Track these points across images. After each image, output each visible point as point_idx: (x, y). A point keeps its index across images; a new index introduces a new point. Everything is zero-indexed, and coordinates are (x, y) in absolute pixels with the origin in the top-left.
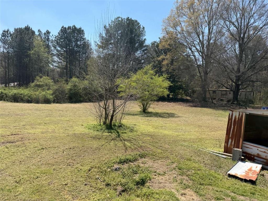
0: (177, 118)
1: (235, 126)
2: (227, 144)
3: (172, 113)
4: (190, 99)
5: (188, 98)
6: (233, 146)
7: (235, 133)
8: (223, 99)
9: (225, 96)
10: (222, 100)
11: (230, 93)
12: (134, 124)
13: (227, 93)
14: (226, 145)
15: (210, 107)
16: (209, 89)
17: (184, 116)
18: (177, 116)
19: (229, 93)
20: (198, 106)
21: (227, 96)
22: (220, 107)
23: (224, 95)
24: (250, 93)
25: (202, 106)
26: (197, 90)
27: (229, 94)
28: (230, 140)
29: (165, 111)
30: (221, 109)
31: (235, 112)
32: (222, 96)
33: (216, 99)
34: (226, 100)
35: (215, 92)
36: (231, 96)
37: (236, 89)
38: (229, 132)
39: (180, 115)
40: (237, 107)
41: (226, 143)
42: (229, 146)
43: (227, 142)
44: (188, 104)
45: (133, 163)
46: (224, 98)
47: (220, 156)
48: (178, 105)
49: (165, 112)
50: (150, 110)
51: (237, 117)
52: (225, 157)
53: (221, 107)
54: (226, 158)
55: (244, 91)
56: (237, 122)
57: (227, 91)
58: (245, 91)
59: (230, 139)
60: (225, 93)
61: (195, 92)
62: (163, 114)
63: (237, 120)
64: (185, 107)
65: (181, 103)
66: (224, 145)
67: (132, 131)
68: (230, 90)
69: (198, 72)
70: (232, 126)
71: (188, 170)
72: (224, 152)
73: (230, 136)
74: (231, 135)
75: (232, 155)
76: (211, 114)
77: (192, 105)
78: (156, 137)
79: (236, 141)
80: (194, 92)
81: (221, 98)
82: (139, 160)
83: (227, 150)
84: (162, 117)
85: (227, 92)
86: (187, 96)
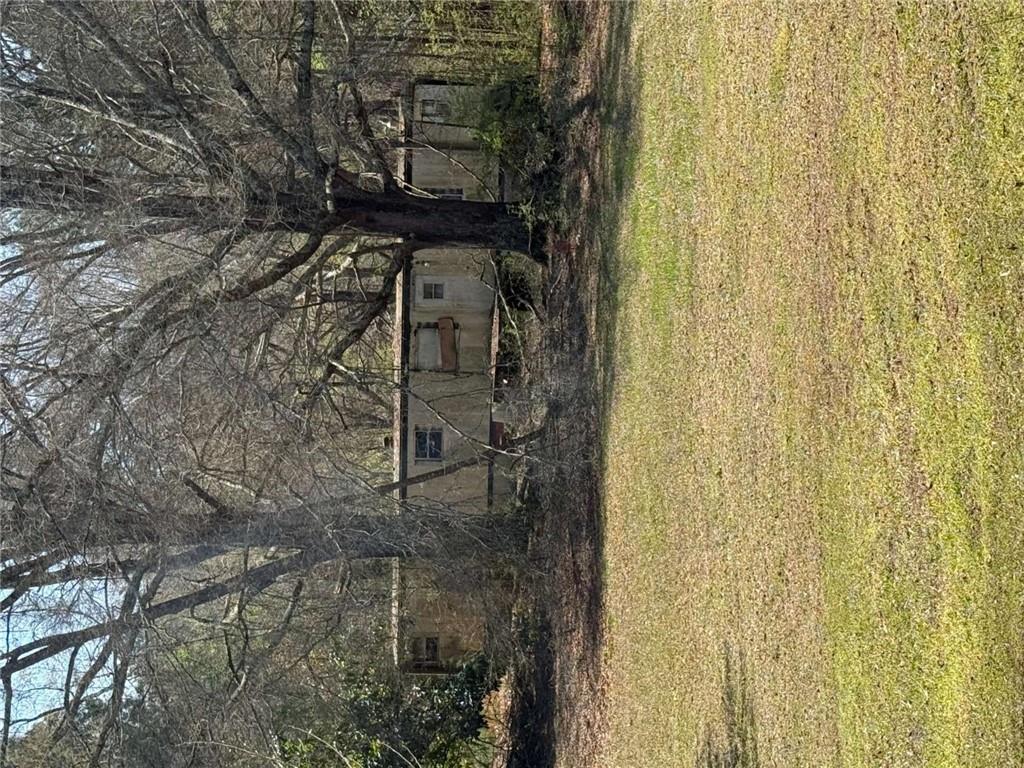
0: (749, 711)
5: (501, 700)
8: (495, 348)
9: (465, 339)
10: (508, 366)
11: (433, 292)
13: (432, 320)
15: (593, 442)
16: (396, 479)
17: (714, 648)
18: (721, 728)
20: (586, 578)
21: (461, 320)
22: (582, 349)
23: (454, 348)
24: (430, 110)
25: (590, 524)
26: (401, 620)
27: (439, 296)
30: (610, 328)
32: (463, 369)
33: (497, 420)
34: (502, 324)
35: (420, 436)
36: (459, 273)
37: (382, 217)
40: (576, 191)
55: (409, 156)
57: (414, 319)
58: (402, 150)
60: (428, 348)
61: (432, 644)
64: (601, 707)
68: (400, 277)
69: (202, 610)
76: (664, 391)
77: (579, 635)
80: (426, 658)
81: (484, 373)
85: (424, 320)
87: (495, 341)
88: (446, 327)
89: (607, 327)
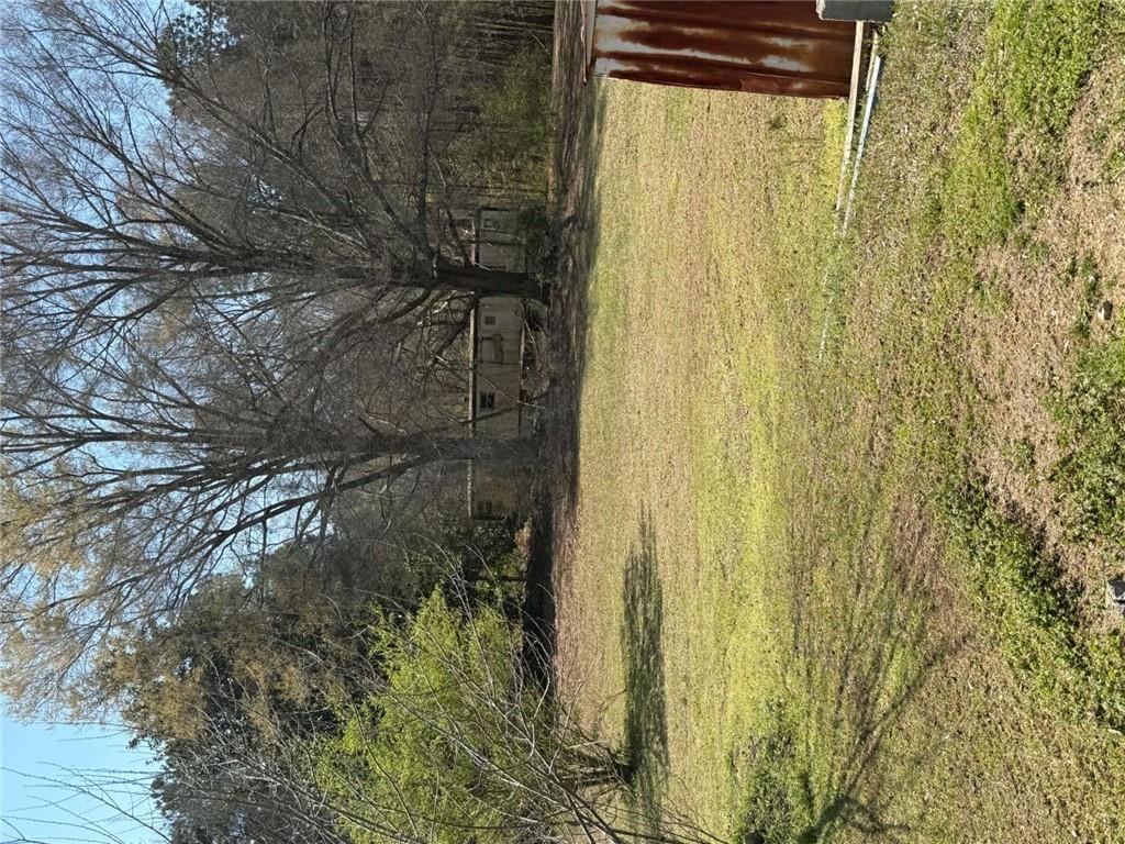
0: (653, 536)
1: (681, 35)
2: (797, 75)
3: (626, 582)
4: (534, 524)
5: (525, 534)
6: (805, 42)
7: (723, 35)
8: (522, 351)
9: (507, 346)
10: (530, 359)
11: (490, 321)
12: (724, 771)
13: (490, 335)
14: (799, 86)
16: (470, 418)
17: (635, 503)
18: (638, 544)
19: (490, 327)
20: (569, 470)
21: (505, 336)
22: (568, 350)
23: (501, 350)
24: (488, 224)
25: (572, 443)
26: (473, 492)
27: (493, 323)
28: (772, 61)
29: (614, 638)
30: (583, 338)
31: (600, 38)
32: (505, 362)
33: (523, 388)
34: (526, 338)
35: (483, 396)
36: (504, 311)
37: (464, 280)
38: (720, 73)
39: (632, 528)
40: (565, 267)
41: (789, 83)
42: (805, 69)
43: (779, 84)
44: (564, 525)
45: (1042, 529)
46: (515, 349)
47: (876, 88)
48: (569, 579)
49: (622, 631)
50: (614, 734)
51: (627, 24)
52: (878, 60)
53: (569, 344)
54: (883, 58)
55: (477, 249)
56: (658, 27)
57: (480, 335)
58: (474, 245)
59: (761, 64)
60: (487, 350)
61: (489, 505)
62: (634, 638)
63: (644, 25)
64: (577, 536)
65: (555, 568)
66: (801, 100)
67: (781, 743)
68: (472, 312)
69: (368, 487)
70: (686, 52)
71: (1015, 163)
72: (847, 95)
73: (746, 62)
74: (737, 61)
75: (860, 25)
76: (610, 371)
77: (565, 499)
78: (807, 538)
79: (768, 24)
81: (516, 364)
82: (1013, 506)
83: (831, 80)
84: (654, 634)
85: (485, 335)
86: (512, 545)
87: (523, 347)
88: (496, 339)
89: (580, 338)
